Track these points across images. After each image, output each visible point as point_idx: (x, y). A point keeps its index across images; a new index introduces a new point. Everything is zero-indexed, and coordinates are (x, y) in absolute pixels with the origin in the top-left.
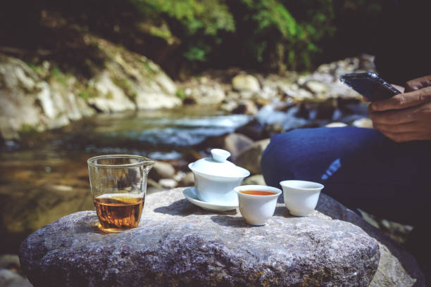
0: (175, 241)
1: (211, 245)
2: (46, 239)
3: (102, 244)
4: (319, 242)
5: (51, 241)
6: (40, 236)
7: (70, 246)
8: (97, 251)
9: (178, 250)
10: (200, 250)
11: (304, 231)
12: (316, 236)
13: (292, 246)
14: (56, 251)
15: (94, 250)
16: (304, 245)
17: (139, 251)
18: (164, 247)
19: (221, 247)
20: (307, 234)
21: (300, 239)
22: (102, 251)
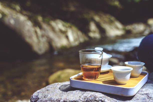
0: (85, 97)
1: (100, 99)
2: (40, 94)
3: (58, 97)
4: (151, 98)
5: (41, 95)
6: (38, 93)
7: (47, 97)
8: (55, 100)
9: (86, 100)
10: (95, 100)
11: (145, 93)
12: (150, 95)
13: (138, 99)
14: (41, 99)
15: (54, 99)
16: (144, 99)
17: (70, 100)
18: (81, 99)
19: (105, 100)
20: (146, 94)
21: (143, 96)
22: (57, 100)
